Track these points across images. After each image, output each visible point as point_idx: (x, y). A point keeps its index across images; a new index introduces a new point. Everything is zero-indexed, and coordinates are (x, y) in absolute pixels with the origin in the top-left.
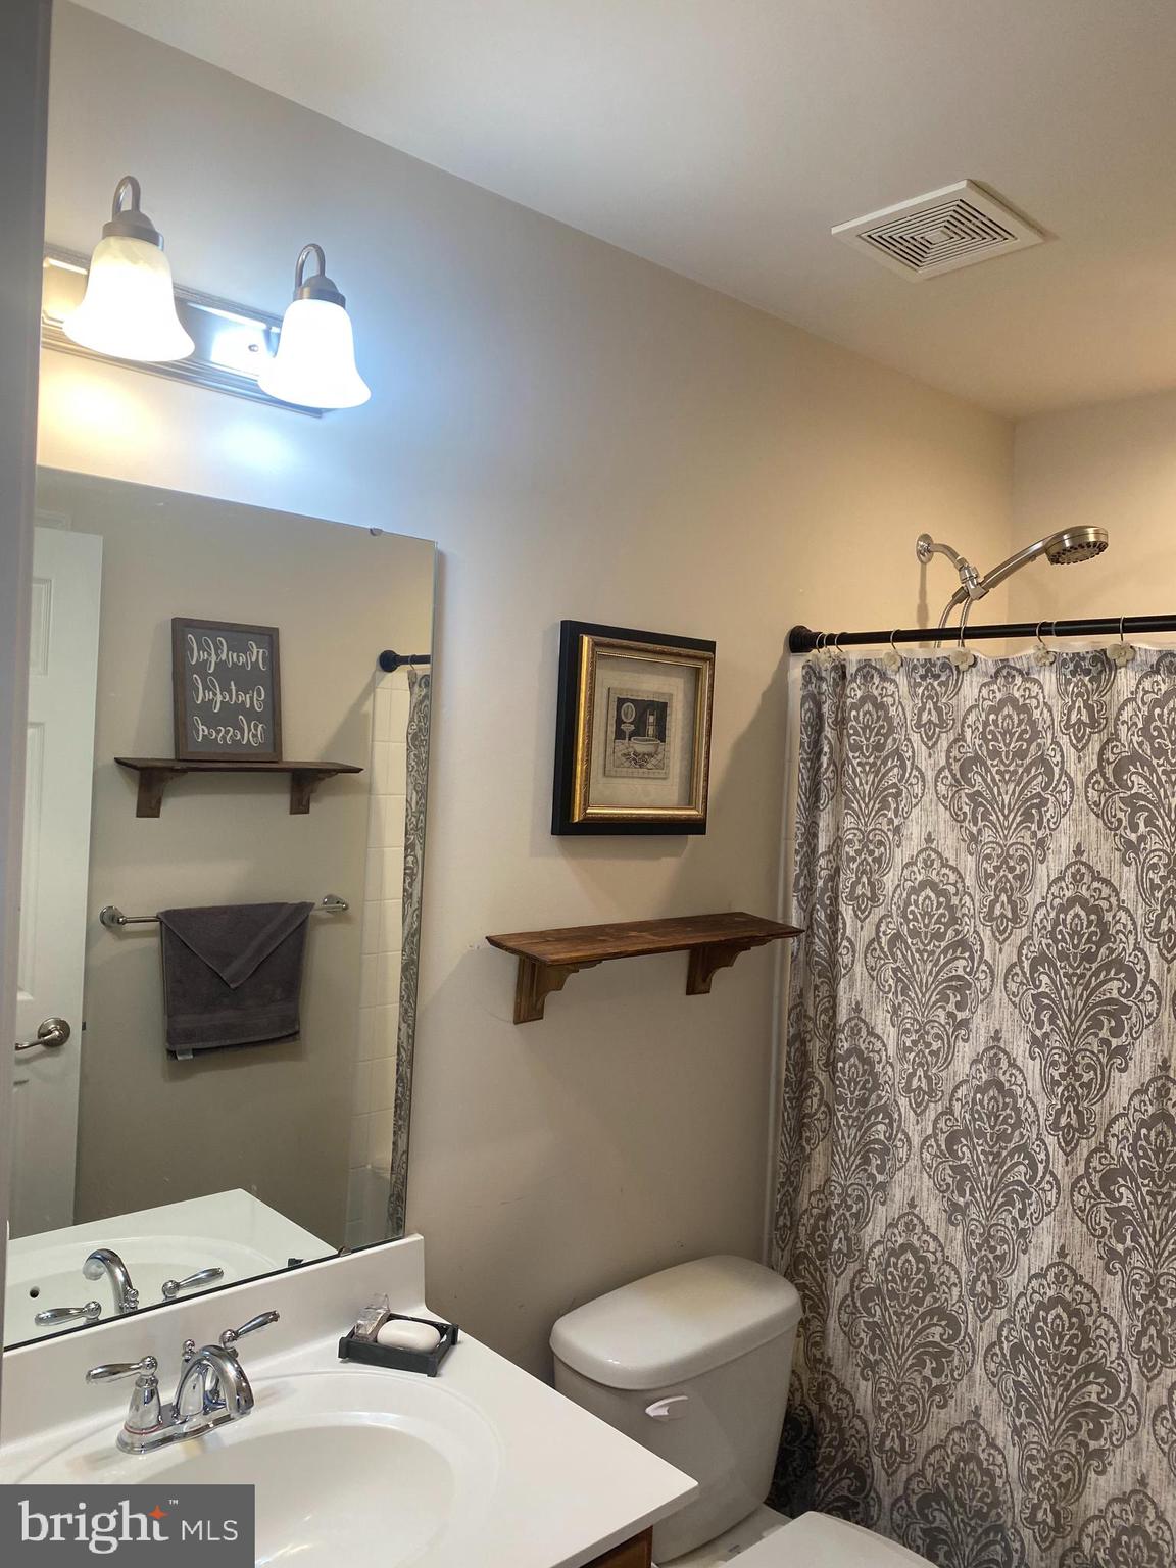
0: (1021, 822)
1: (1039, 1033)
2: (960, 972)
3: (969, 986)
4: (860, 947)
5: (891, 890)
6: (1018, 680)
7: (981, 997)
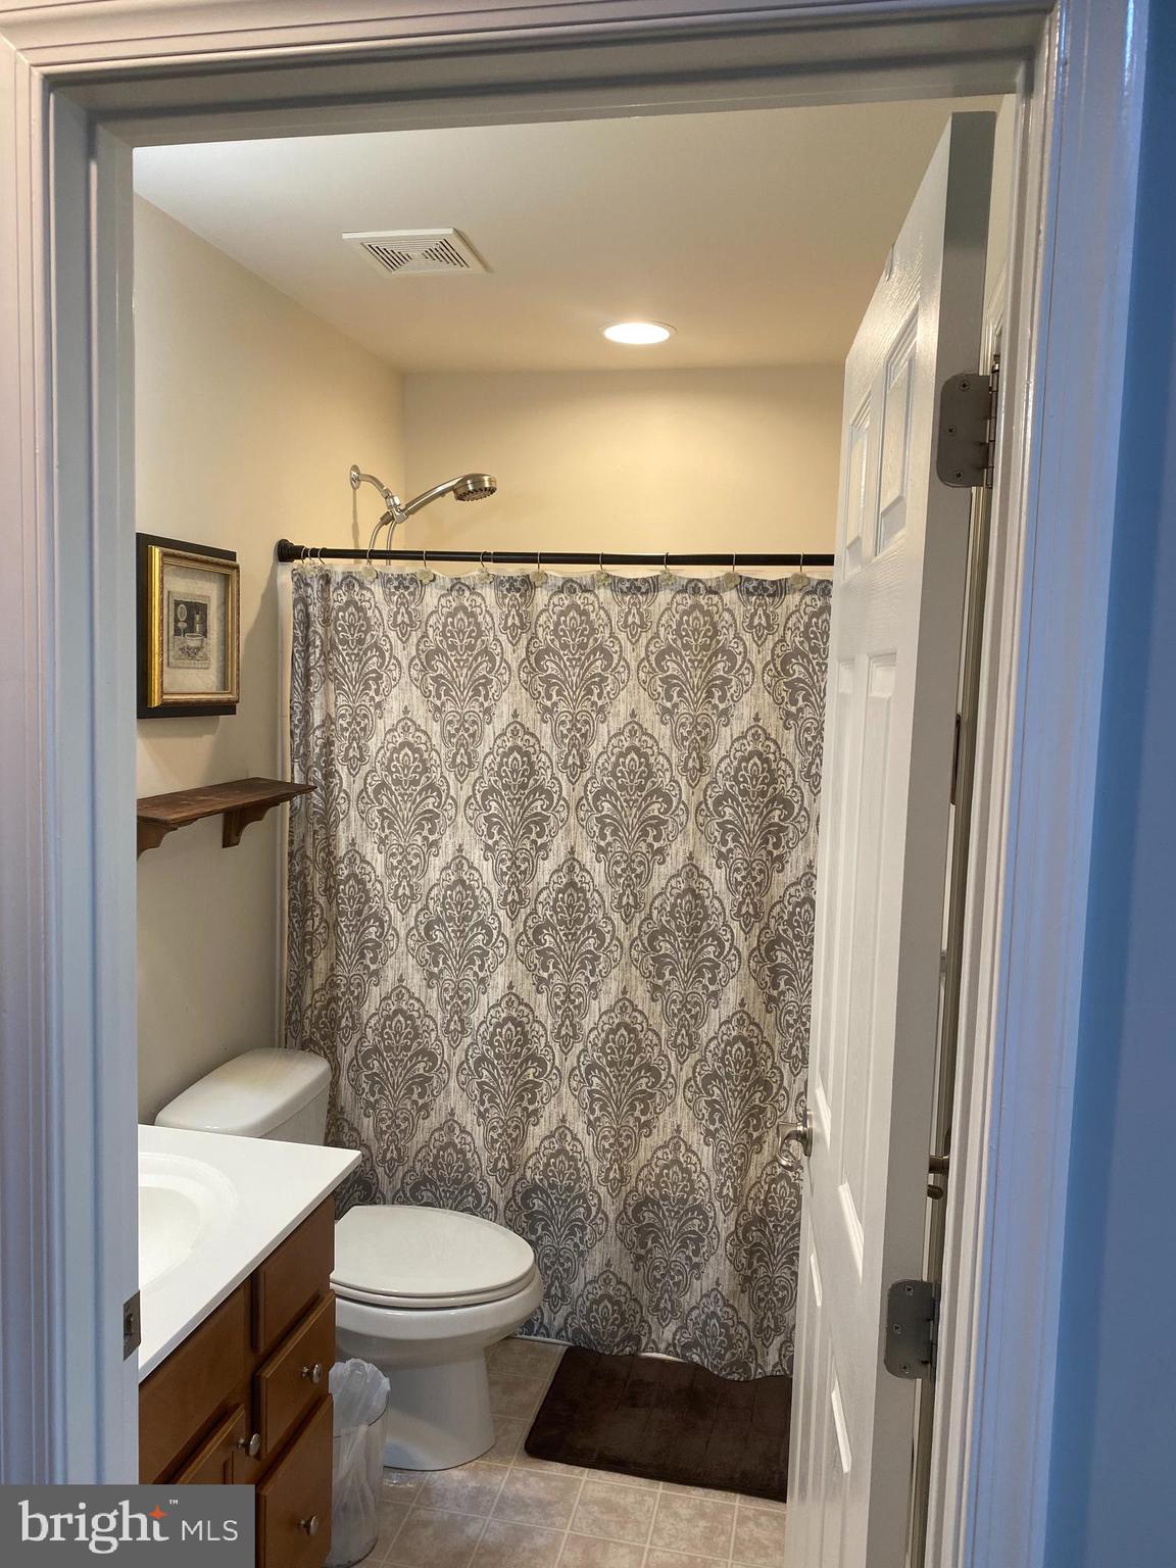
0: (472, 696)
1: (490, 842)
2: (431, 807)
3: (437, 816)
4: (354, 796)
5: (375, 751)
6: (467, 593)
7: (449, 822)
